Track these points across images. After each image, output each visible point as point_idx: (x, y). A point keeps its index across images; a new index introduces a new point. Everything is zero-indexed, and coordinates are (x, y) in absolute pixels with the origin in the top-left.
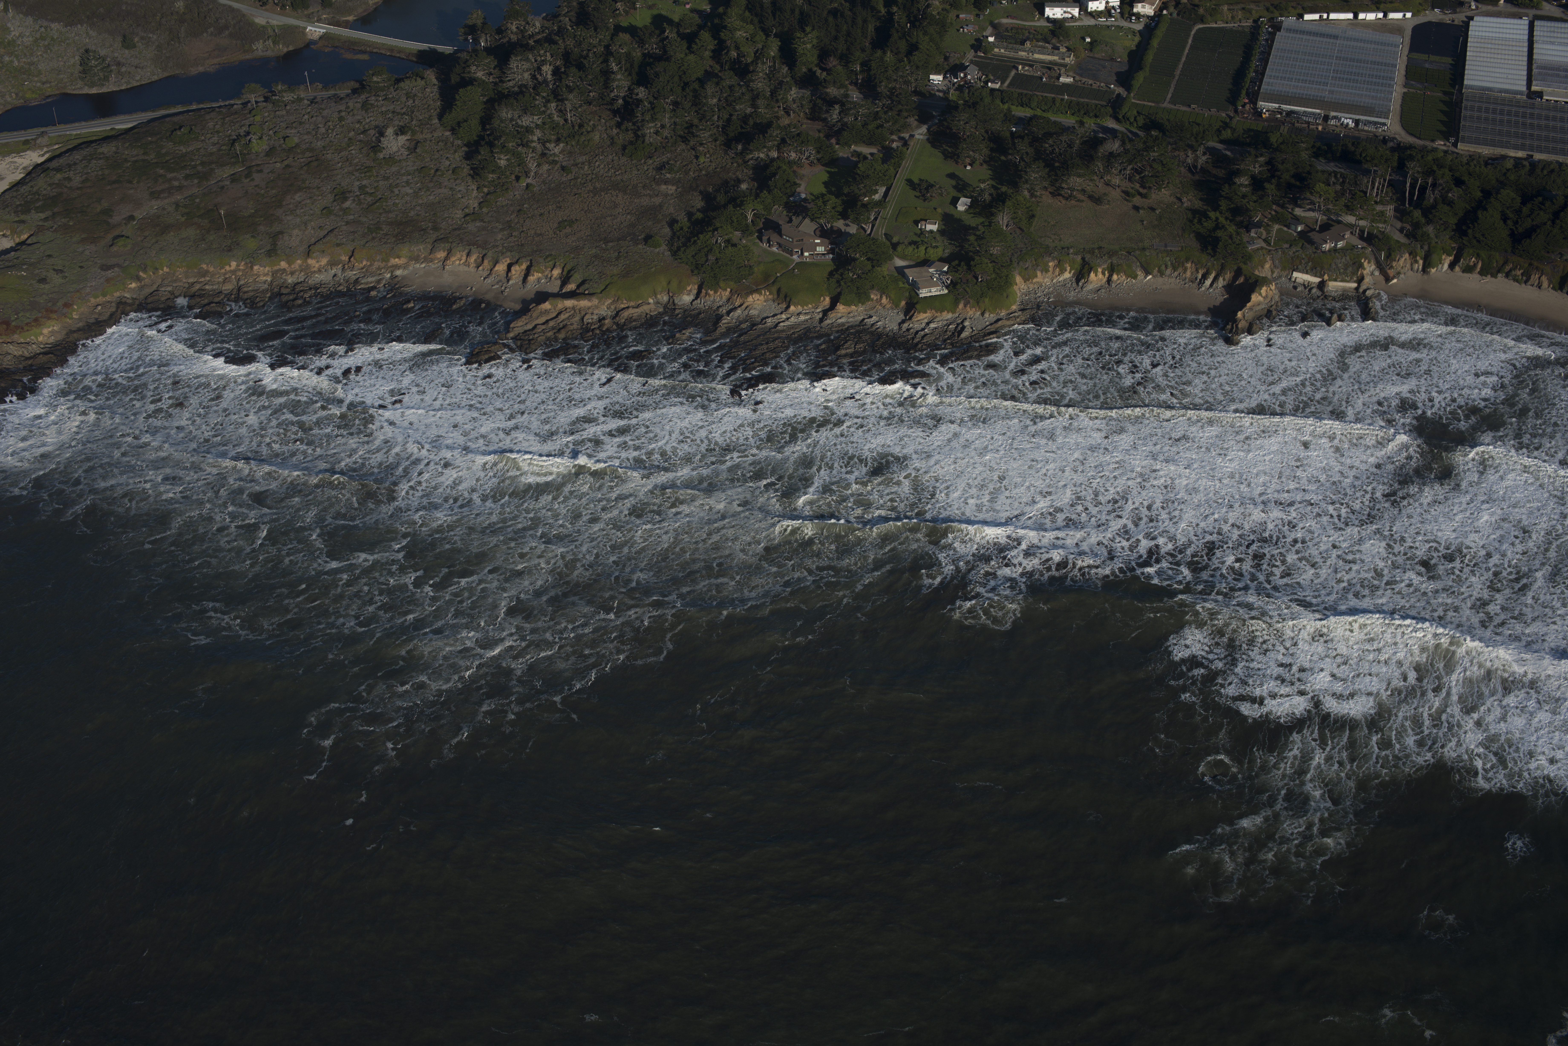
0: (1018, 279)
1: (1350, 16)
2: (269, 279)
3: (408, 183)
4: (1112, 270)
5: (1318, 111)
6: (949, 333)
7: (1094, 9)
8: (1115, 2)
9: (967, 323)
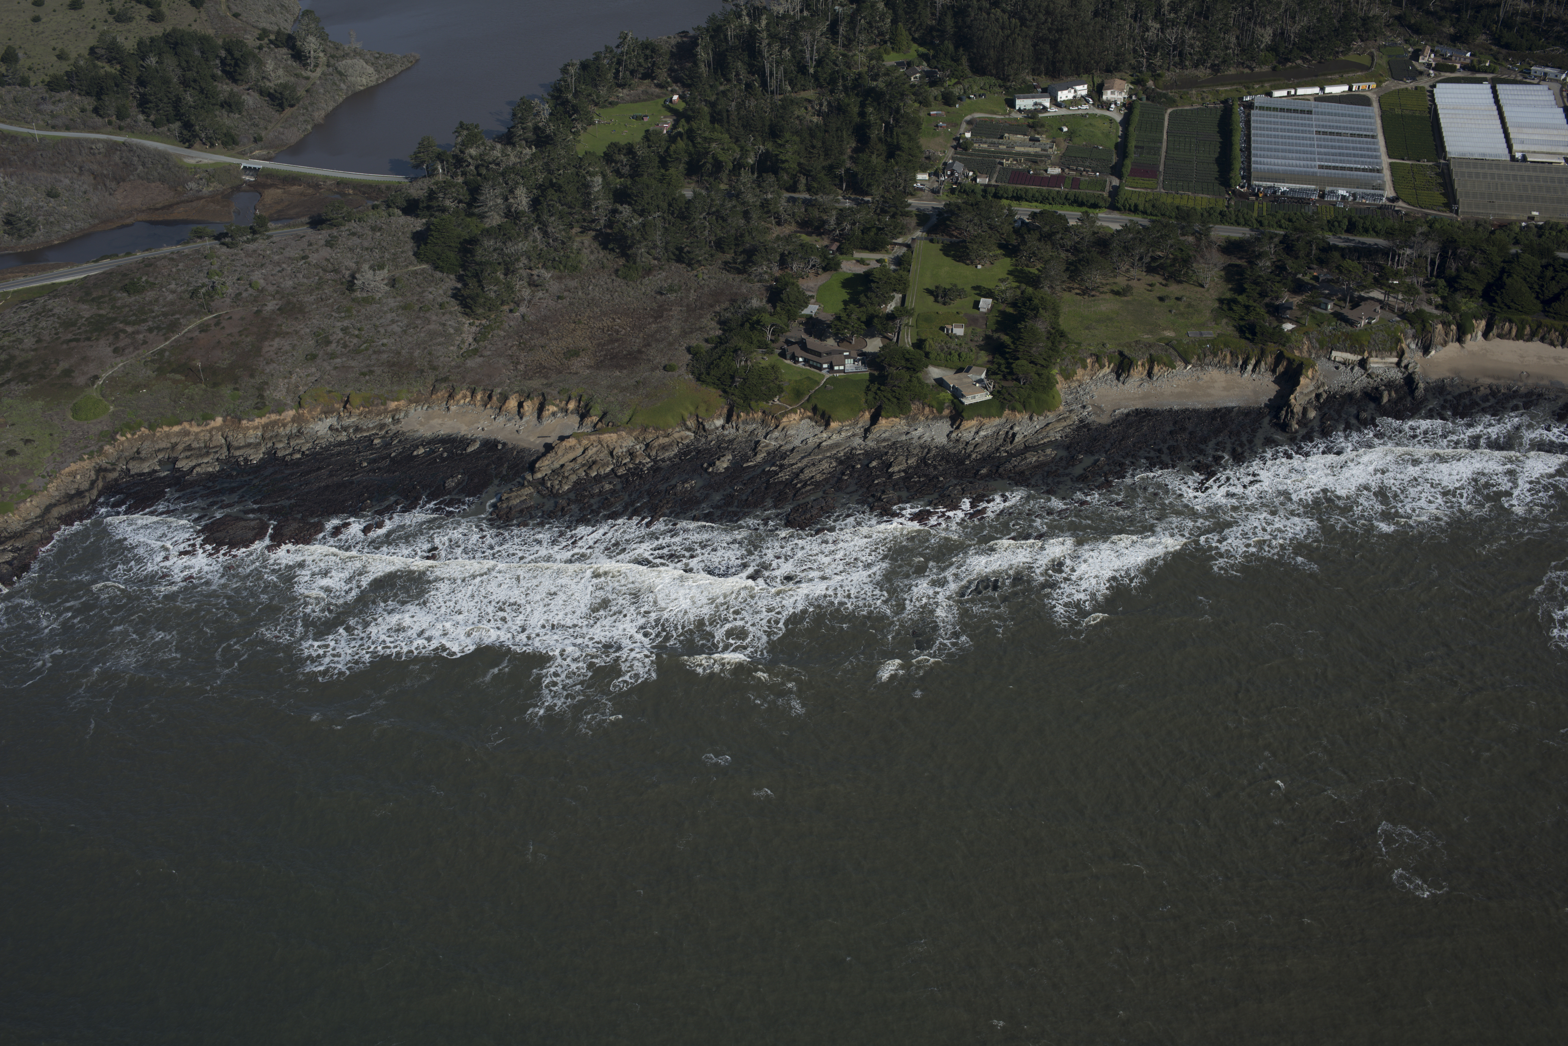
0: (1059, 378)
2: (260, 433)
4: (1151, 362)
5: (1313, 187)
6: (1001, 441)
7: (1064, 98)
8: (1082, 90)
9: (1016, 429)
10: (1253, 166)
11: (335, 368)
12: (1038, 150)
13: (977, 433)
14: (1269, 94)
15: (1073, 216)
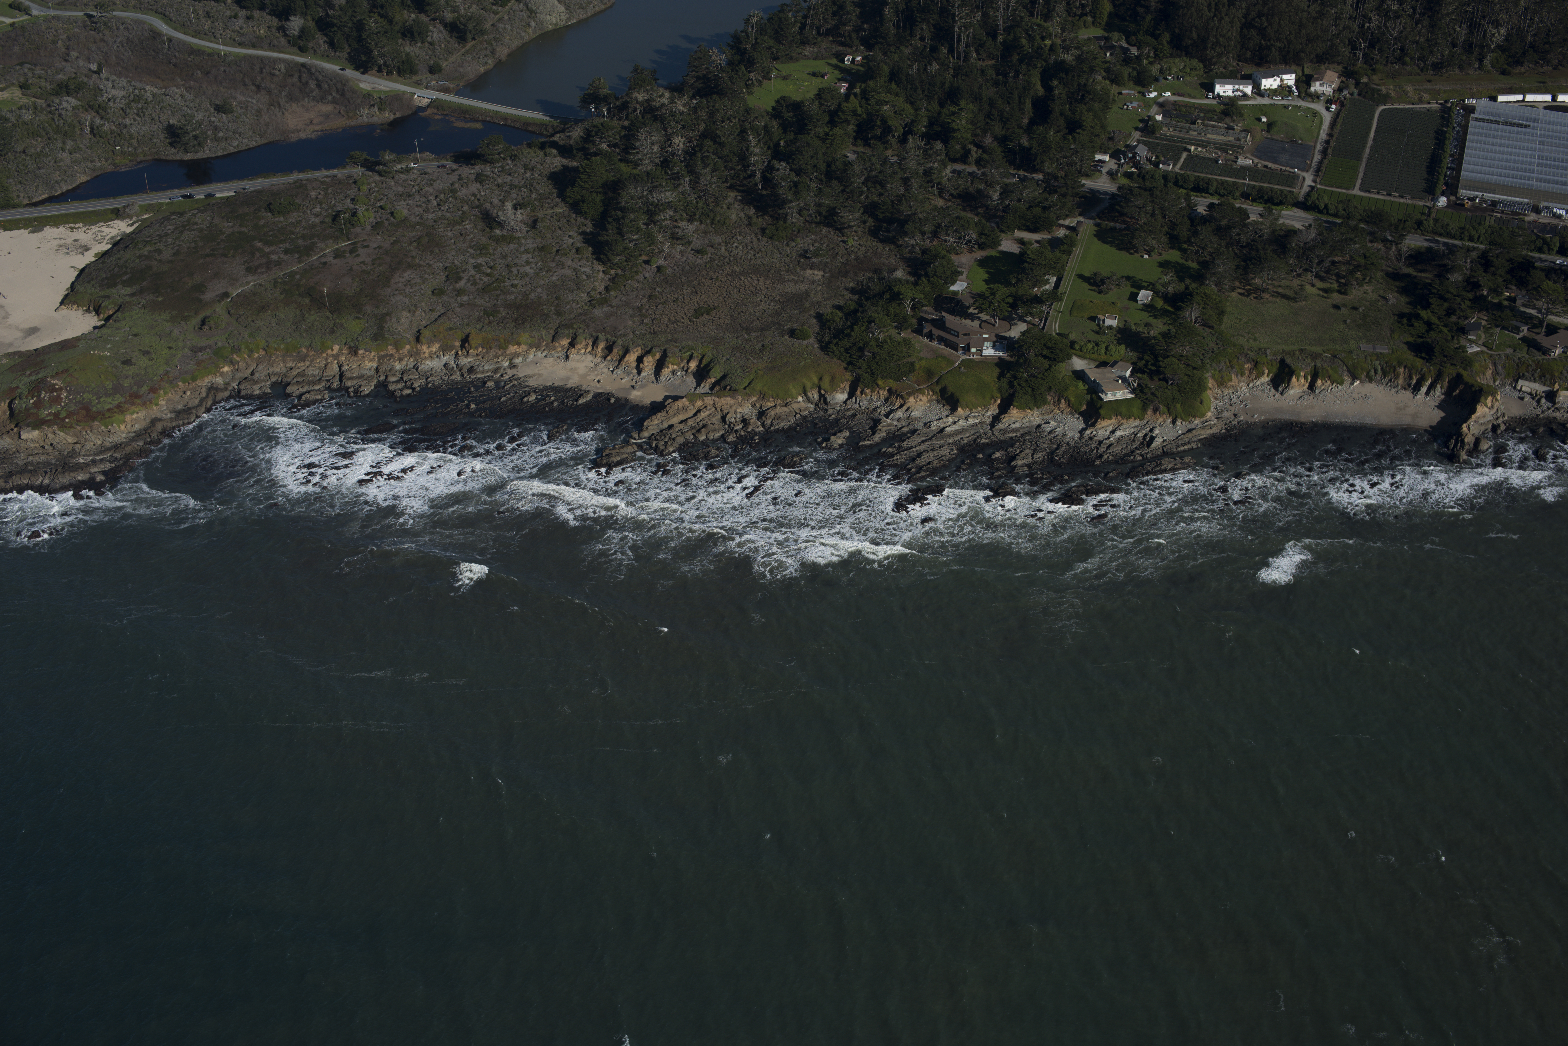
0: (1211, 383)
1: (1548, 98)
3: (528, 263)
4: (1315, 374)
5: (1526, 200)
6: (1137, 443)
7: (1268, 86)
8: (1290, 79)
9: (1156, 432)
10: (1463, 172)
11: (461, 305)
12: (1231, 139)
13: (1113, 432)
14: (1494, 99)
15: (1254, 212)
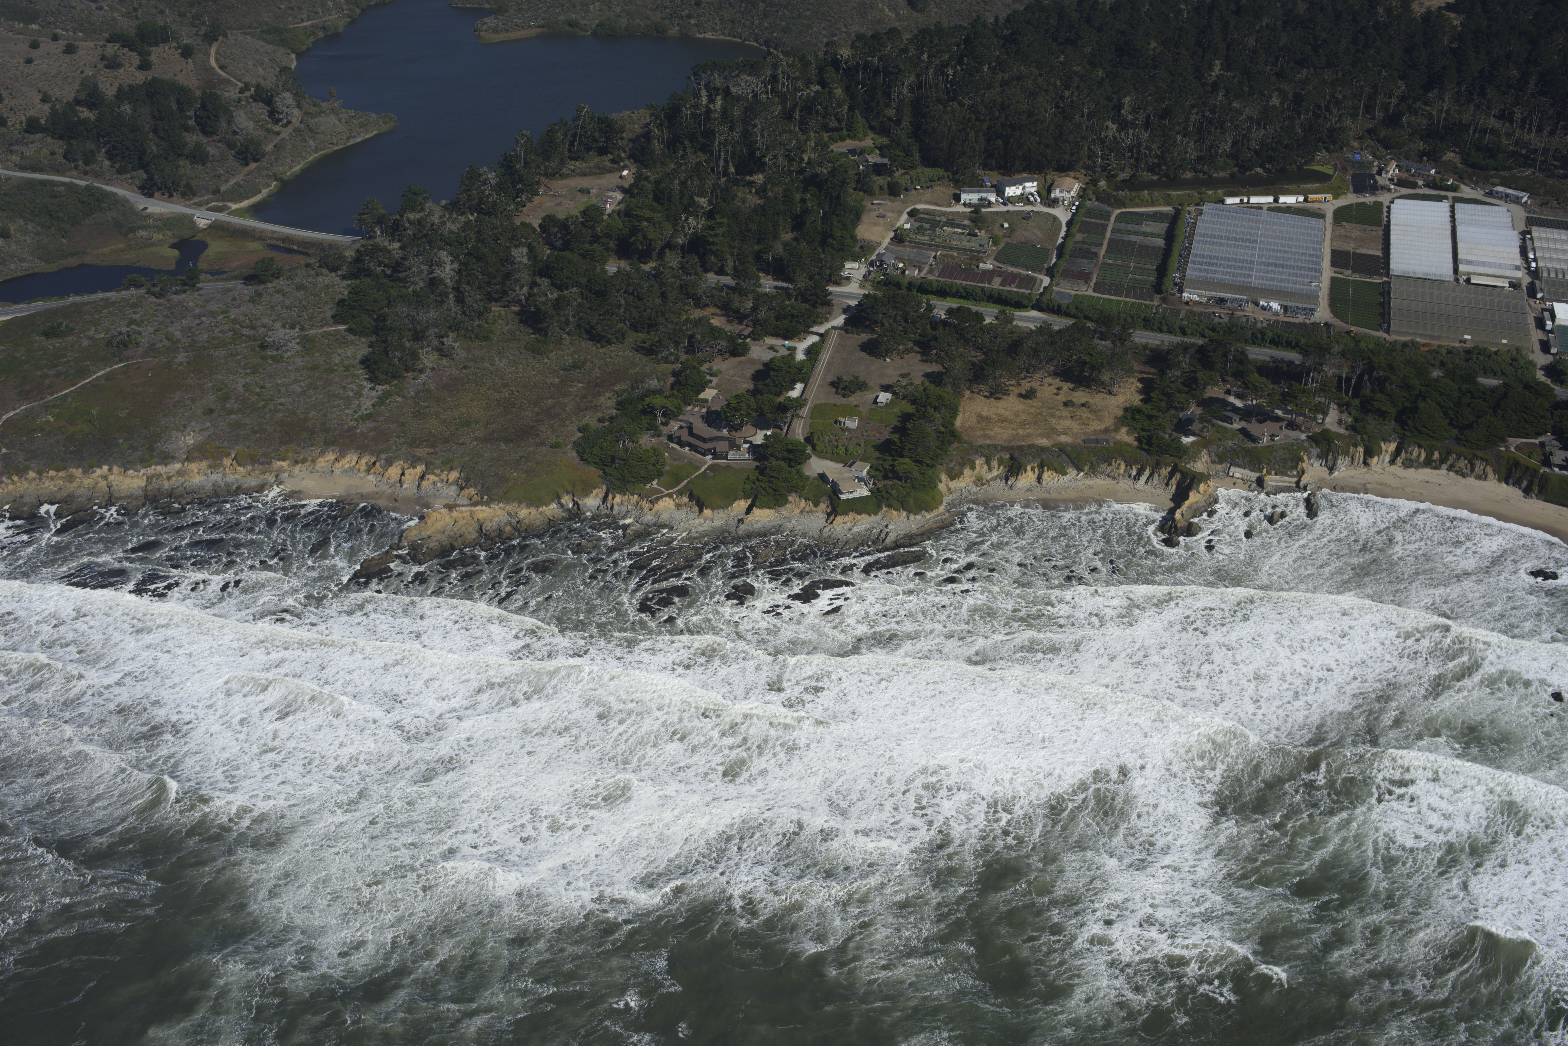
0: (944, 477)
1: (1270, 199)
2: (143, 484)
3: (296, 381)
4: (1041, 467)
5: (1246, 297)
6: (873, 538)
7: (1011, 194)
8: (1031, 187)
9: (891, 527)
10: (1188, 272)
11: (229, 424)
12: (975, 245)
13: (850, 529)
14: (1222, 202)
15: (990, 314)
